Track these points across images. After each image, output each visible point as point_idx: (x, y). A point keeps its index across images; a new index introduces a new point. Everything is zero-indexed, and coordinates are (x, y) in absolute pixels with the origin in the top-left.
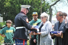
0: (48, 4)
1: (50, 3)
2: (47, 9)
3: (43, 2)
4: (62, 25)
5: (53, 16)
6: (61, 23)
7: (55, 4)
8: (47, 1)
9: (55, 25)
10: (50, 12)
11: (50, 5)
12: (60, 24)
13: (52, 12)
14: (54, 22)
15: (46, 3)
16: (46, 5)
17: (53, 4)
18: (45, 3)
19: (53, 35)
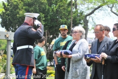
0: (82, 13)
1: (84, 11)
2: (80, 20)
3: (74, 10)
4: (102, 45)
5: (89, 31)
6: (101, 42)
7: (93, 12)
8: (80, 9)
9: (92, 45)
10: (85, 25)
11: (85, 14)
12: (99, 43)
13: (87, 25)
14: (90, 40)
15: (79, 11)
16: (79, 14)
17: (89, 13)
18: (77, 11)
19: (90, 60)
